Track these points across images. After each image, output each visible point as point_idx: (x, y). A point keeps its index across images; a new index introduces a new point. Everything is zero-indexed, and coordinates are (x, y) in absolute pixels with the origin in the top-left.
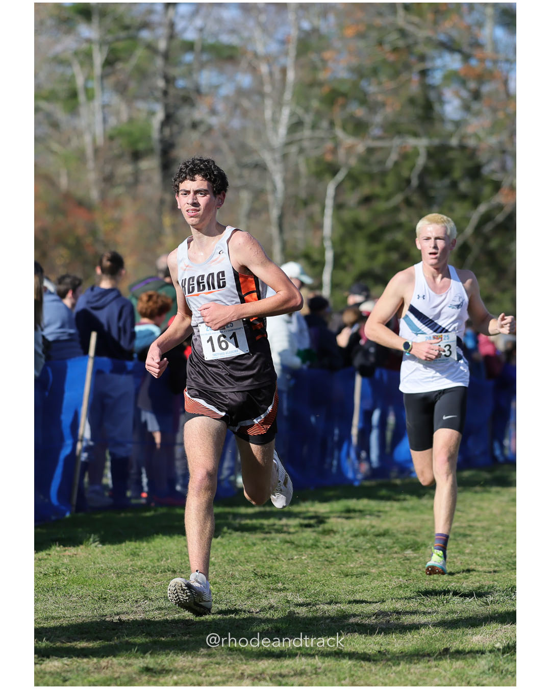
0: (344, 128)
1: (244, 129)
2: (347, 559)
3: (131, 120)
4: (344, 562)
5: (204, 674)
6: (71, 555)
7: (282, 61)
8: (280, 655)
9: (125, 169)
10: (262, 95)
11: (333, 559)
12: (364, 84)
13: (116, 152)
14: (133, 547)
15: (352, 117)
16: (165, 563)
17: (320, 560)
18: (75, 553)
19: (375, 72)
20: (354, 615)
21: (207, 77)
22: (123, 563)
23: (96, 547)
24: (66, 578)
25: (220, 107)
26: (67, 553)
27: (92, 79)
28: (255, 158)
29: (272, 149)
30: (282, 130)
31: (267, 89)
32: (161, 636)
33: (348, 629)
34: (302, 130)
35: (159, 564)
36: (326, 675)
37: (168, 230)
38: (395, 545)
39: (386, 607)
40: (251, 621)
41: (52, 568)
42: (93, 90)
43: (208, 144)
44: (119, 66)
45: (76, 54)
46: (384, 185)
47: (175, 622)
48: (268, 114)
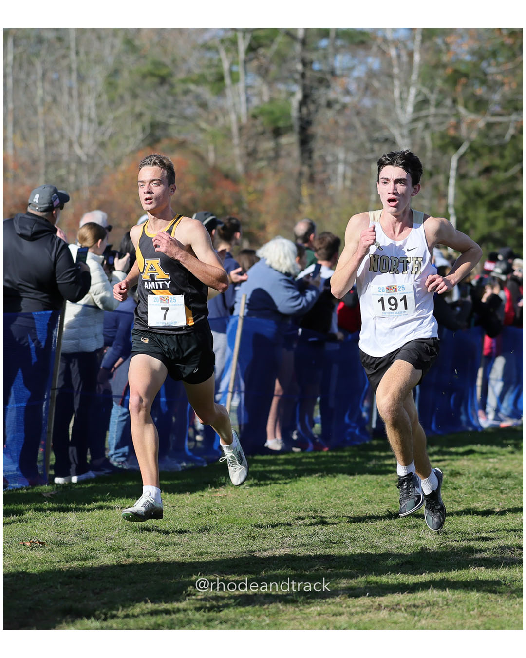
0: (466, 107)
1: (375, 107)
2: (473, 500)
3: (272, 100)
4: (470, 503)
5: (344, 606)
6: (222, 495)
7: (410, 45)
8: (413, 588)
9: (267, 145)
10: (391, 76)
11: (460, 500)
12: (484, 65)
13: (260, 129)
14: (278, 489)
15: (474, 95)
16: (307, 503)
17: (448, 500)
18: (226, 494)
19: (494, 54)
20: (481, 551)
21: (340, 61)
22: (269, 504)
23: (244, 488)
24: (218, 518)
25: (353, 87)
26: (218, 494)
27: (237, 64)
28: (386, 133)
29: (401, 126)
30: (410, 108)
31: (396, 70)
32: (305, 571)
33: (475, 564)
34: (428, 108)
35: (302, 504)
36: (456, 606)
37: (306, 200)
38: (517, 486)
39: (510, 543)
40: (387, 555)
41: (205, 508)
42: (237, 73)
43: (342, 122)
44: (261, 51)
45: (222, 41)
46: (502, 157)
47: (317, 557)
48: (397, 93)
